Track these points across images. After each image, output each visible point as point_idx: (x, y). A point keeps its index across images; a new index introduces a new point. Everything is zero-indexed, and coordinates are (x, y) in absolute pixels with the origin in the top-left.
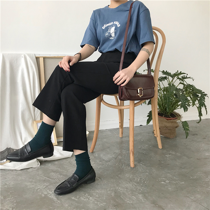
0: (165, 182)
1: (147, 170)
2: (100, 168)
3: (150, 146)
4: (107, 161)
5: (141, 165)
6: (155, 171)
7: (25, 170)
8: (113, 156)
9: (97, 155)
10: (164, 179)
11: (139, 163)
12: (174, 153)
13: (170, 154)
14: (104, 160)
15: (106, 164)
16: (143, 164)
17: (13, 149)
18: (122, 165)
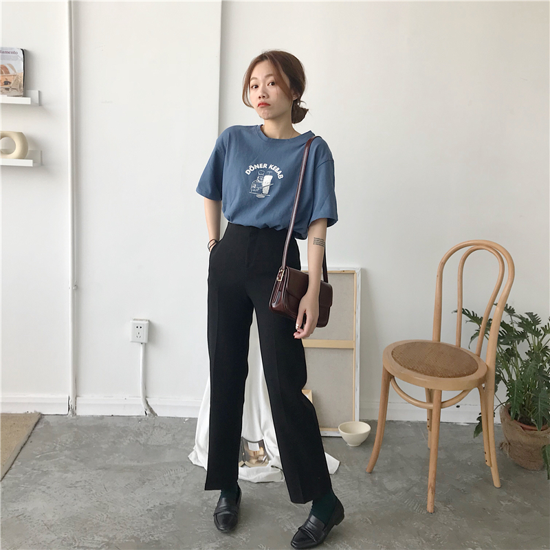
2: (376, 503)
3: (480, 479)
4: (390, 493)
5: (448, 510)
6: (466, 526)
7: (263, 484)
8: (405, 485)
9: (376, 479)
11: (445, 506)
12: (519, 500)
13: (509, 501)
15: (388, 498)
16: (451, 510)
17: (247, 441)
18: (415, 504)
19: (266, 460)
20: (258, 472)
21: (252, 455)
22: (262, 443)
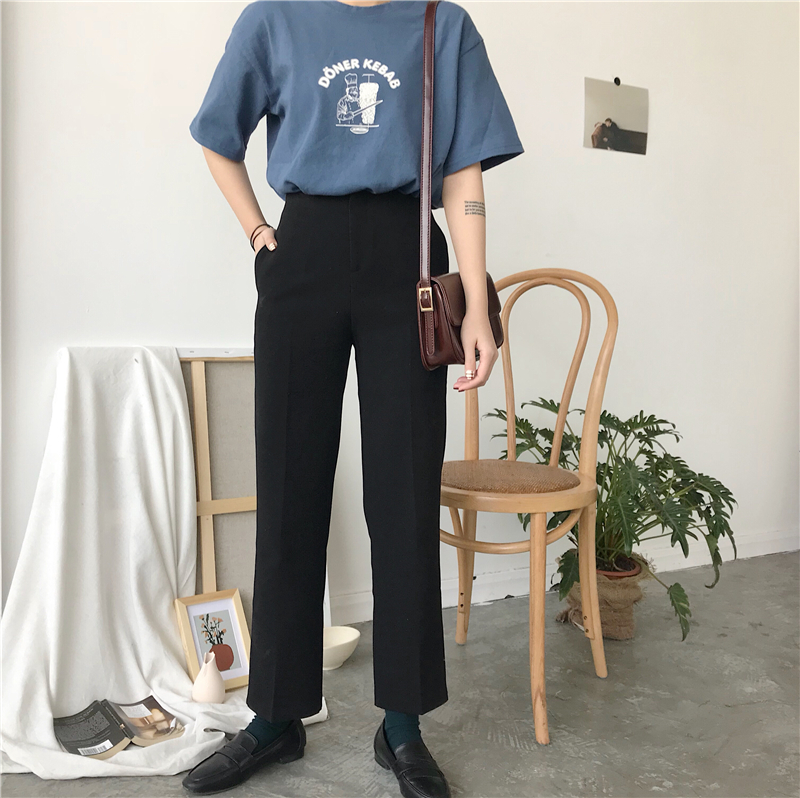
0: (661, 786)
1: (592, 751)
3: (569, 671)
4: (451, 729)
5: (566, 733)
6: (616, 751)
8: (465, 710)
10: (654, 775)
11: (556, 728)
12: (648, 690)
14: (440, 725)
15: (454, 737)
16: (569, 732)
17: (118, 705)
18: (507, 737)
19: (179, 726)
20: (169, 751)
21: (141, 725)
22: (151, 703)
